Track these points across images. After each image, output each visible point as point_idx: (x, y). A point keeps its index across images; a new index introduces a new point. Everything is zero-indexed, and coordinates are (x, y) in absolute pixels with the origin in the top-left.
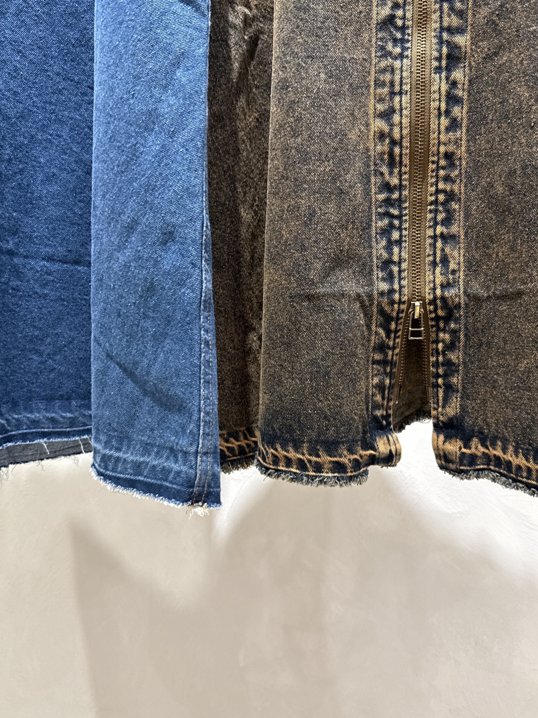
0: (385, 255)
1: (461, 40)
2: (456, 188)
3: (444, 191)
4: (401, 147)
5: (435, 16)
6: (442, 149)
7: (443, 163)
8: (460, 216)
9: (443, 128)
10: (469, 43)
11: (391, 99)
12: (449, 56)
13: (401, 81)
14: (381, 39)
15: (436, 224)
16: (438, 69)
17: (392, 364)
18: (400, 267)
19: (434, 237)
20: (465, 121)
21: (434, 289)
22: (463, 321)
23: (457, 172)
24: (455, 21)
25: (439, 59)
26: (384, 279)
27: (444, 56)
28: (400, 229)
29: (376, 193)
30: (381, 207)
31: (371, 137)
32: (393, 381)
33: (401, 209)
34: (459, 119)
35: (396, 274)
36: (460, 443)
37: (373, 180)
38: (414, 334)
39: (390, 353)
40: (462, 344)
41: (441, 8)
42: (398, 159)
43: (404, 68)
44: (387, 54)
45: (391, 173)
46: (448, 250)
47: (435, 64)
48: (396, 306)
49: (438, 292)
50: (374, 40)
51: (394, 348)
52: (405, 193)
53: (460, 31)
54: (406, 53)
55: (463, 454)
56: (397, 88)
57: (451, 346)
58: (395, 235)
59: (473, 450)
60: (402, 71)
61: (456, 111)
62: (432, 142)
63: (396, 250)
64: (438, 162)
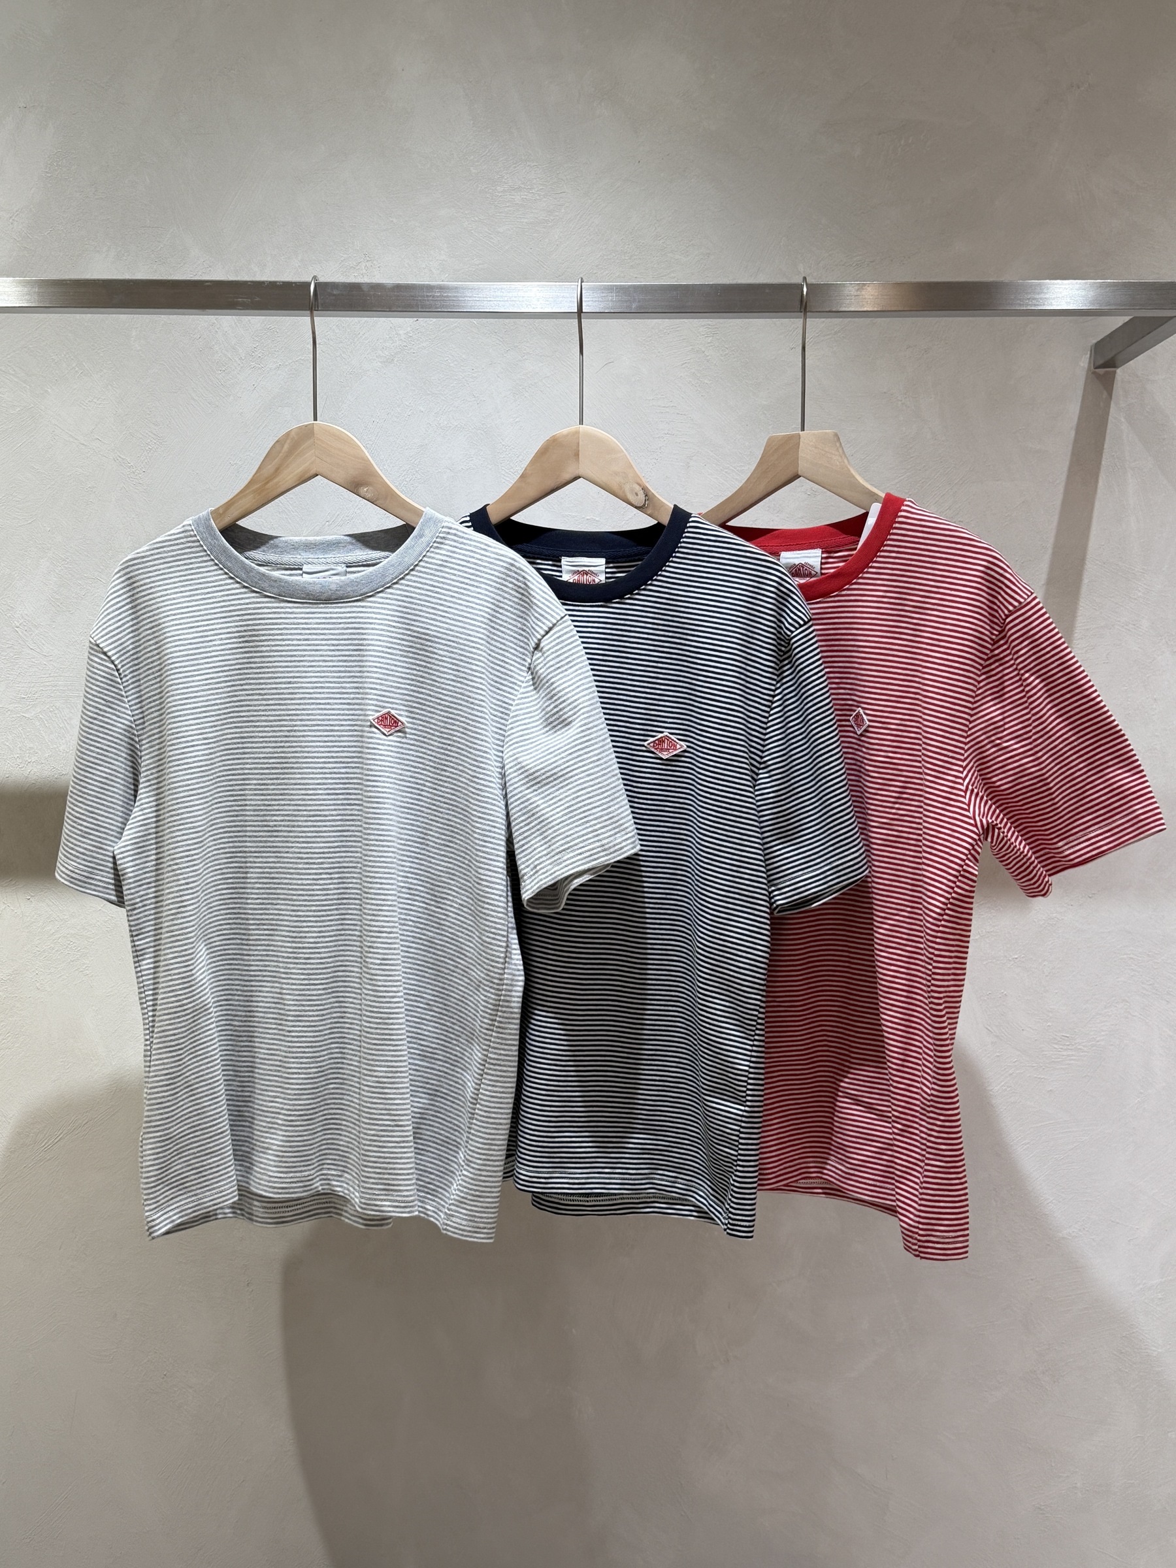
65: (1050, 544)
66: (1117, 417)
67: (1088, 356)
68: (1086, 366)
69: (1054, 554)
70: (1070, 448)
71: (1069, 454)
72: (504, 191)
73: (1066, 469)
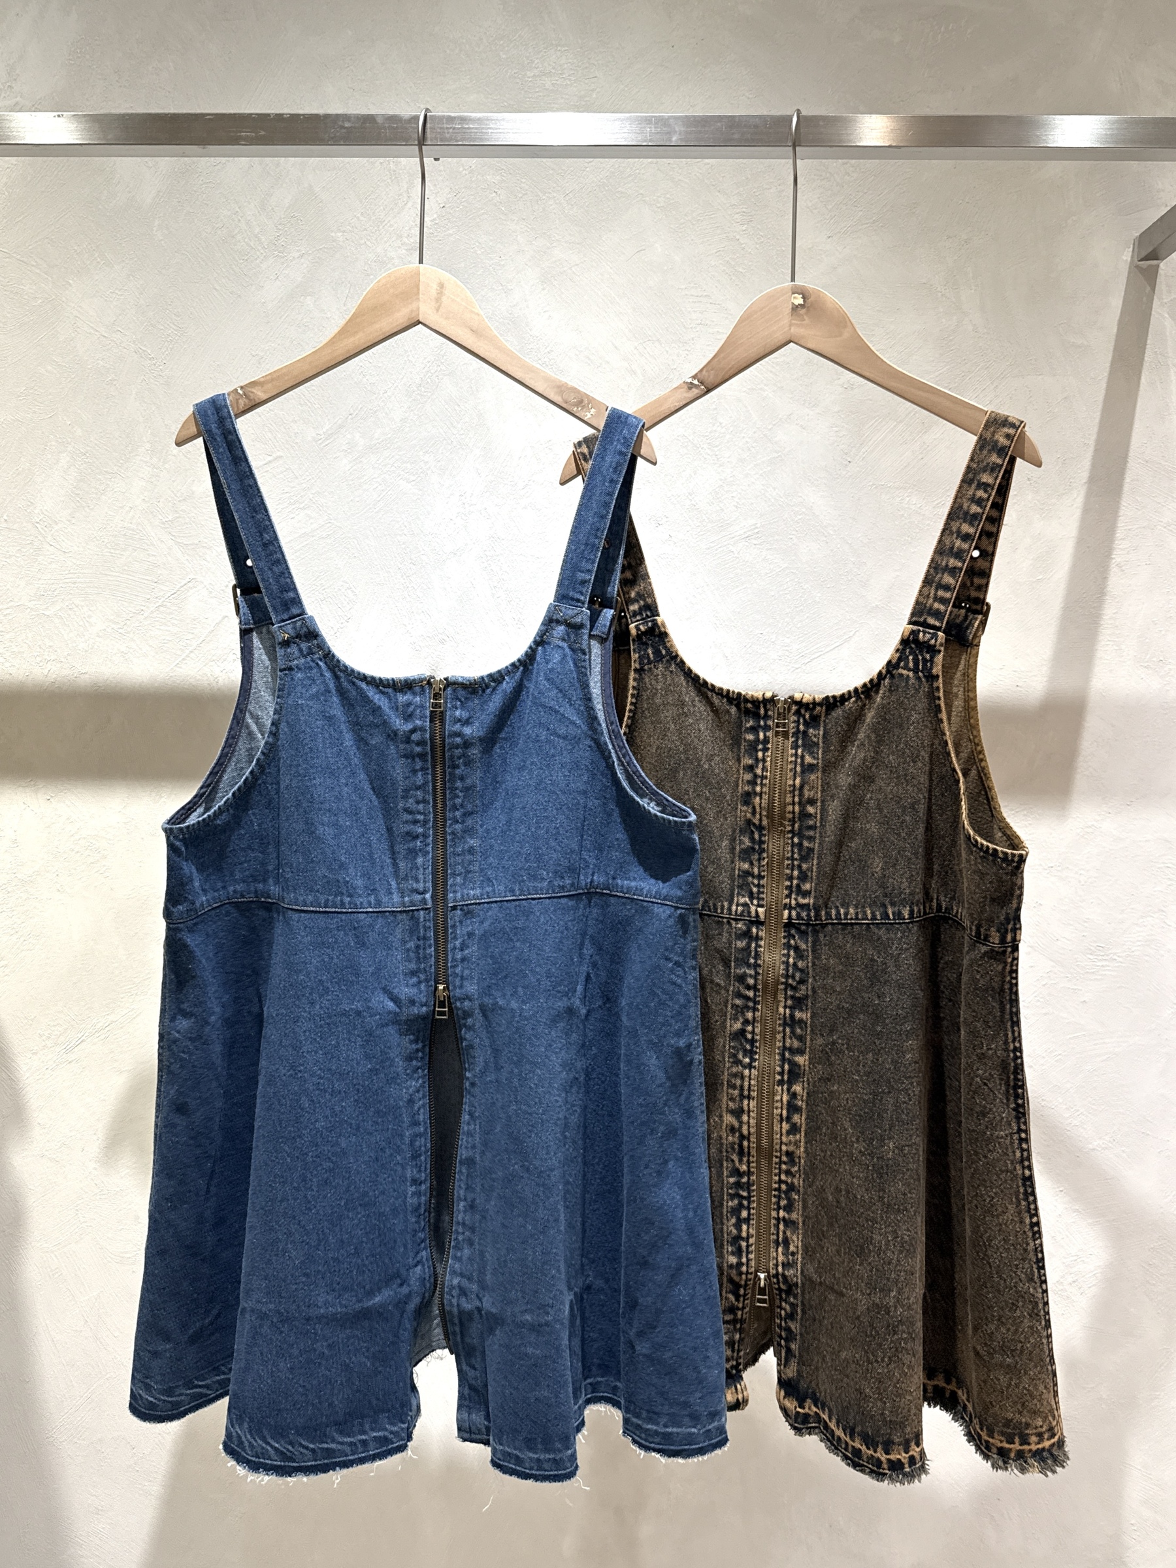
0: (734, 1231)
1: (800, 1060)
2: (795, 1181)
3: (786, 1182)
4: (749, 1141)
5: (779, 1036)
6: (784, 1148)
7: (784, 1158)
8: (799, 1205)
9: (784, 1131)
10: (807, 1063)
11: (741, 1101)
12: (790, 1071)
13: (749, 1088)
14: (734, 1048)
15: (779, 1208)
16: (781, 1083)
17: (742, 1321)
18: (748, 1242)
19: (778, 1219)
20: (803, 1126)
21: (777, 1265)
22: (800, 1298)
23: (796, 1168)
24: (796, 1044)
25: (782, 1073)
26: (733, 1253)
27: (786, 1072)
28: (749, 1208)
29: (727, 1177)
30: (731, 1188)
31: (724, 1127)
32: (743, 1336)
33: (749, 1191)
34: (798, 1125)
35: (744, 1249)
36: (795, 1403)
37: (725, 1164)
38: (760, 1301)
39: (740, 1313)
40: (799, 1317)
41: (784, 1031)
42: (746, 1150)
43: (752, 1077)
44: (738, 1062)
45: (741, 1161)
46: (788, 1233)
47: (778, 1077)
48: (744, 1277)
49: (780, 1269)
50: (727, 1047)
51: (744, 1308)
52: (754, 1178)
53: (801, 1052)
54: (754, 1064)
55: (798, 1413)
56: (746, 1093)
57: (791, 1316)
58: (744, 1214)
59: (807, 1410)
60: (750, 1079)
61: (796, 1118)
62: (775, 1141)
63: (744, 1227)
64: (780, 1158)
65: (1092, 442)
66: (1160, 314)
67: (1131, 249)
68: (1129, 259)
69: (1096, 451)
70: (1113, 343)
71: (1112, 348)
72: (534, 76)
73: (1108, 365)
